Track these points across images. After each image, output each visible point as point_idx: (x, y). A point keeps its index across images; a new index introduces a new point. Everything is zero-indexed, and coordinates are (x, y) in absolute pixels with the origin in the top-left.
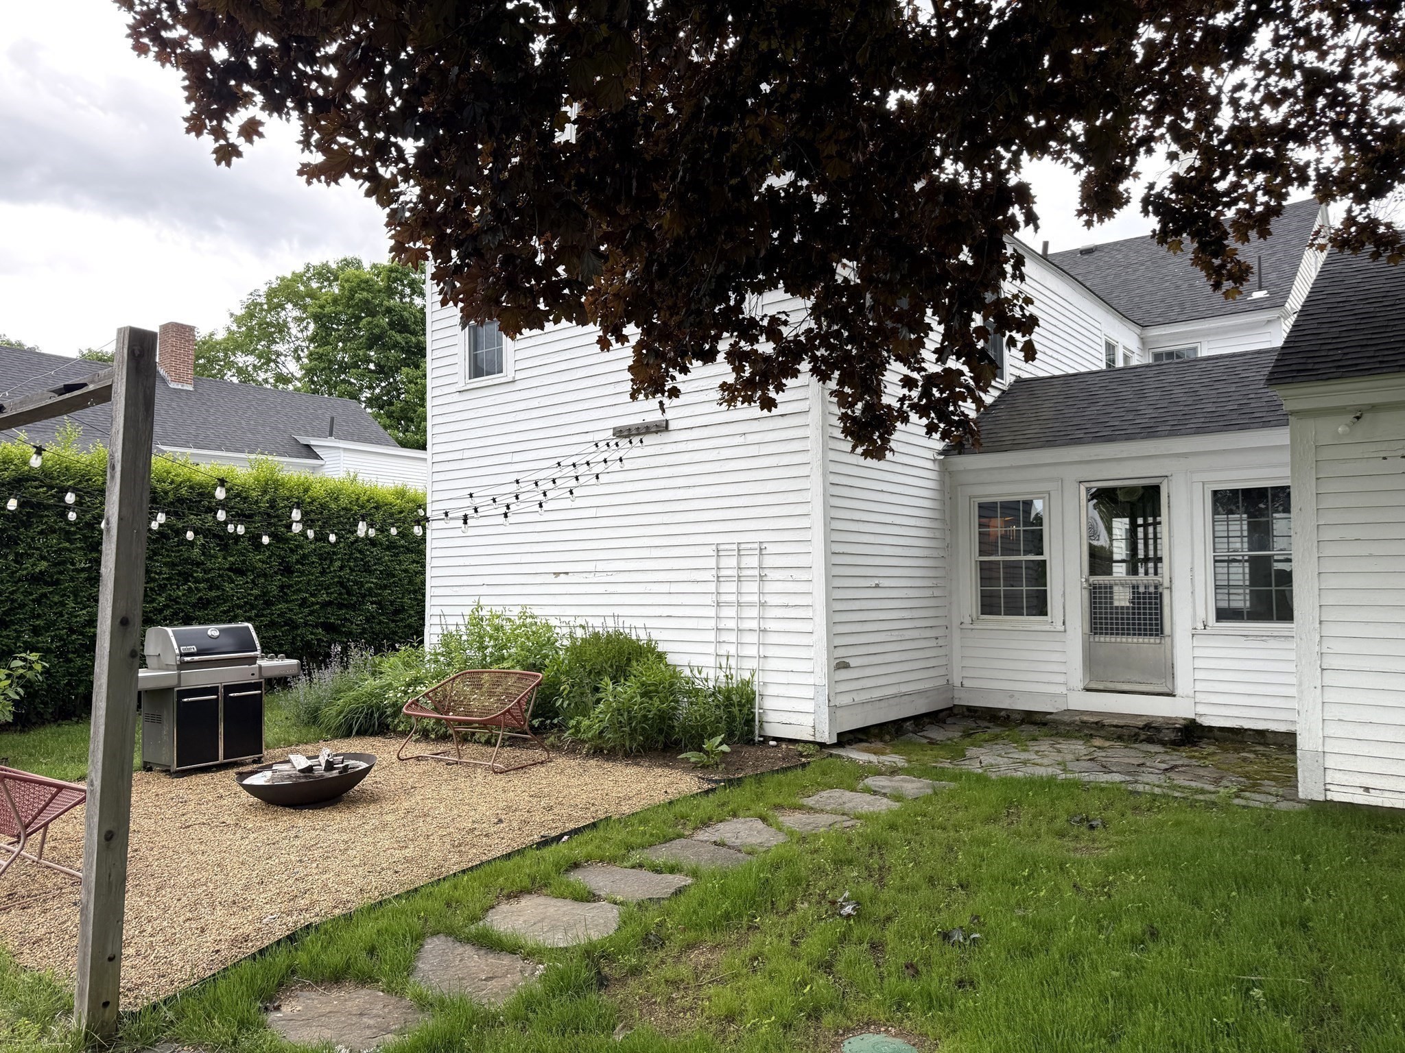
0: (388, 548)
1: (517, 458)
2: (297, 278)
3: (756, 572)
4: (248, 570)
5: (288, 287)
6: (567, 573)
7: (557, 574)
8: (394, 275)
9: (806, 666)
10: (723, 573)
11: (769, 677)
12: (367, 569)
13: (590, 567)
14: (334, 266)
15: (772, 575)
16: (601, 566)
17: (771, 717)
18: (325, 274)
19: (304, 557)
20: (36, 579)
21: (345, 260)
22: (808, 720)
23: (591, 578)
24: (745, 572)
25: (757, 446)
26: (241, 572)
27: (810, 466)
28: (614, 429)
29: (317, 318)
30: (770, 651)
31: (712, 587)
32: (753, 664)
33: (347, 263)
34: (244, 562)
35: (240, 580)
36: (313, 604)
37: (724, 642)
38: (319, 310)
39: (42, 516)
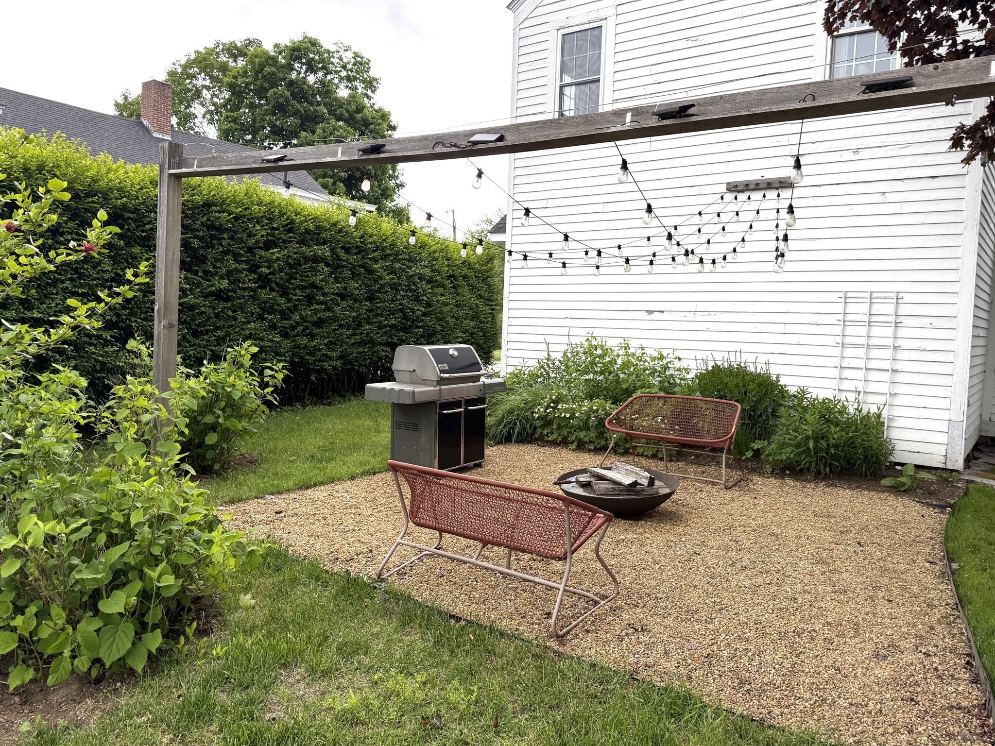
0: (429, 282)
1: (608, 207)
2: (210, 52)
3: (892, 319)
4: (348, 295)
5: (205, 59)
6: (662, 312)
7: (650, 312)
8: (296, 53)
9: (945, 403)
10: (848, 318)
11: (897, 412)
13: (691, 307)
14: (239, 45)
15: (906, 321)
16: (701, 307)
17: (900, 446)
18: (235, 52)
19: (382, 286)
20: (219, 295)
21: (249, 39)
22: (942, 450)
23: (690, 317)
24: (874, 319)
25: (900, 204)
26: (343, 297)
27: (963, 225)
28: (728, 184)
30: (899, 389)
31: (838, 330)
32: (881, 400)
33: (250, 42)
34: (345, 288)
35: (344, 304)
37: (846, 379)
38: (233, 80)
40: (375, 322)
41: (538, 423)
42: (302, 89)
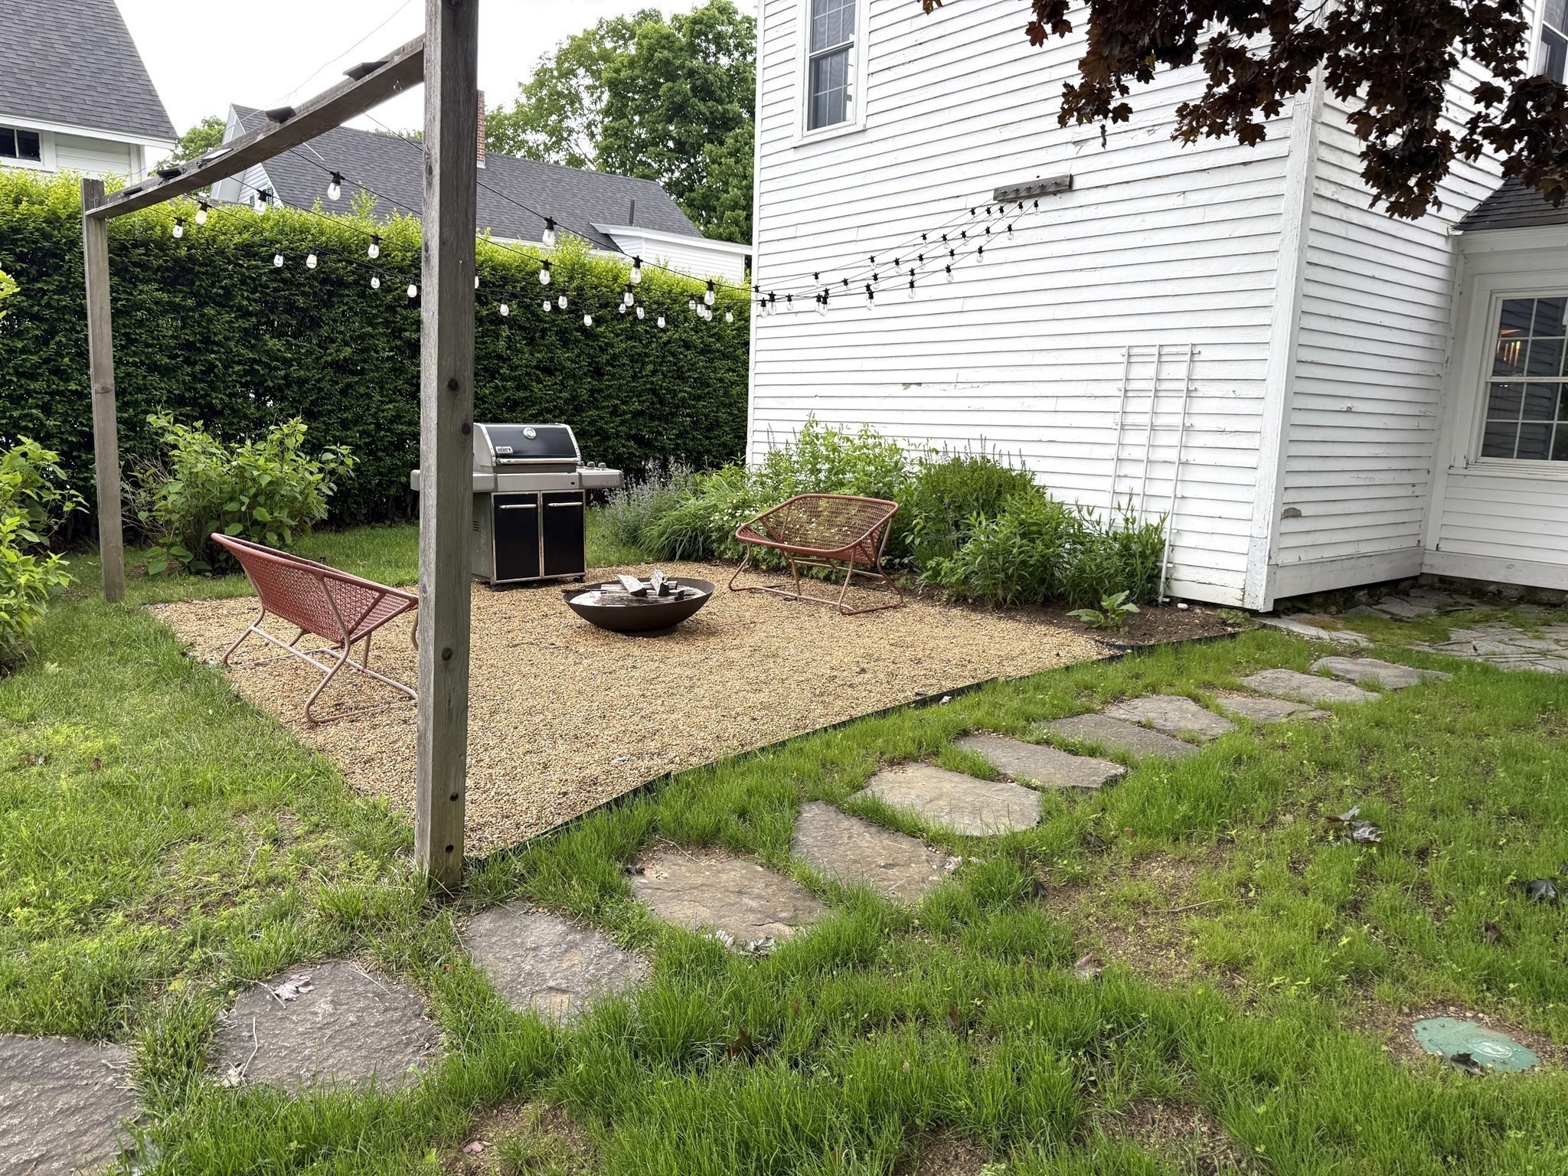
0: (703, 352)
1: (865, 233)
2: (589, 36)
3: (1182, 386)
4: (556, 369)
5: (579, 47)
6: (919, 384)
7: (906, 385)
8: (697, 27)
9: (1243, 511)
10: (1133, 385)
11: (1185, 524)
12: (681, 376)
13: (950, 376)
14: (629, 20)
15: (1204, 389)
16: (964, 375)
17: (1182, 573)
18: (619, 31)
19: (615, 357)
20: (341, 367)
21: (643, 12)
22: (1238, 581)
23: (951, 390)
24: (1165, 385)
25: (1201, 210)
26: (548, 372)
27: (1281, 237)
28: (996, 190)
29: (613, 85)
30: (1190, 490)
31: (1116, 405)
32: (1166, 506)
33: (645, 16)
34: (552, 359)
35: (549, 381)
36: (625, 413)
37: (1126, 476)
38: (614, 75)
39: (343, 296)
40: (608, 407)
41: (714, 536)
42: (706, 80)
